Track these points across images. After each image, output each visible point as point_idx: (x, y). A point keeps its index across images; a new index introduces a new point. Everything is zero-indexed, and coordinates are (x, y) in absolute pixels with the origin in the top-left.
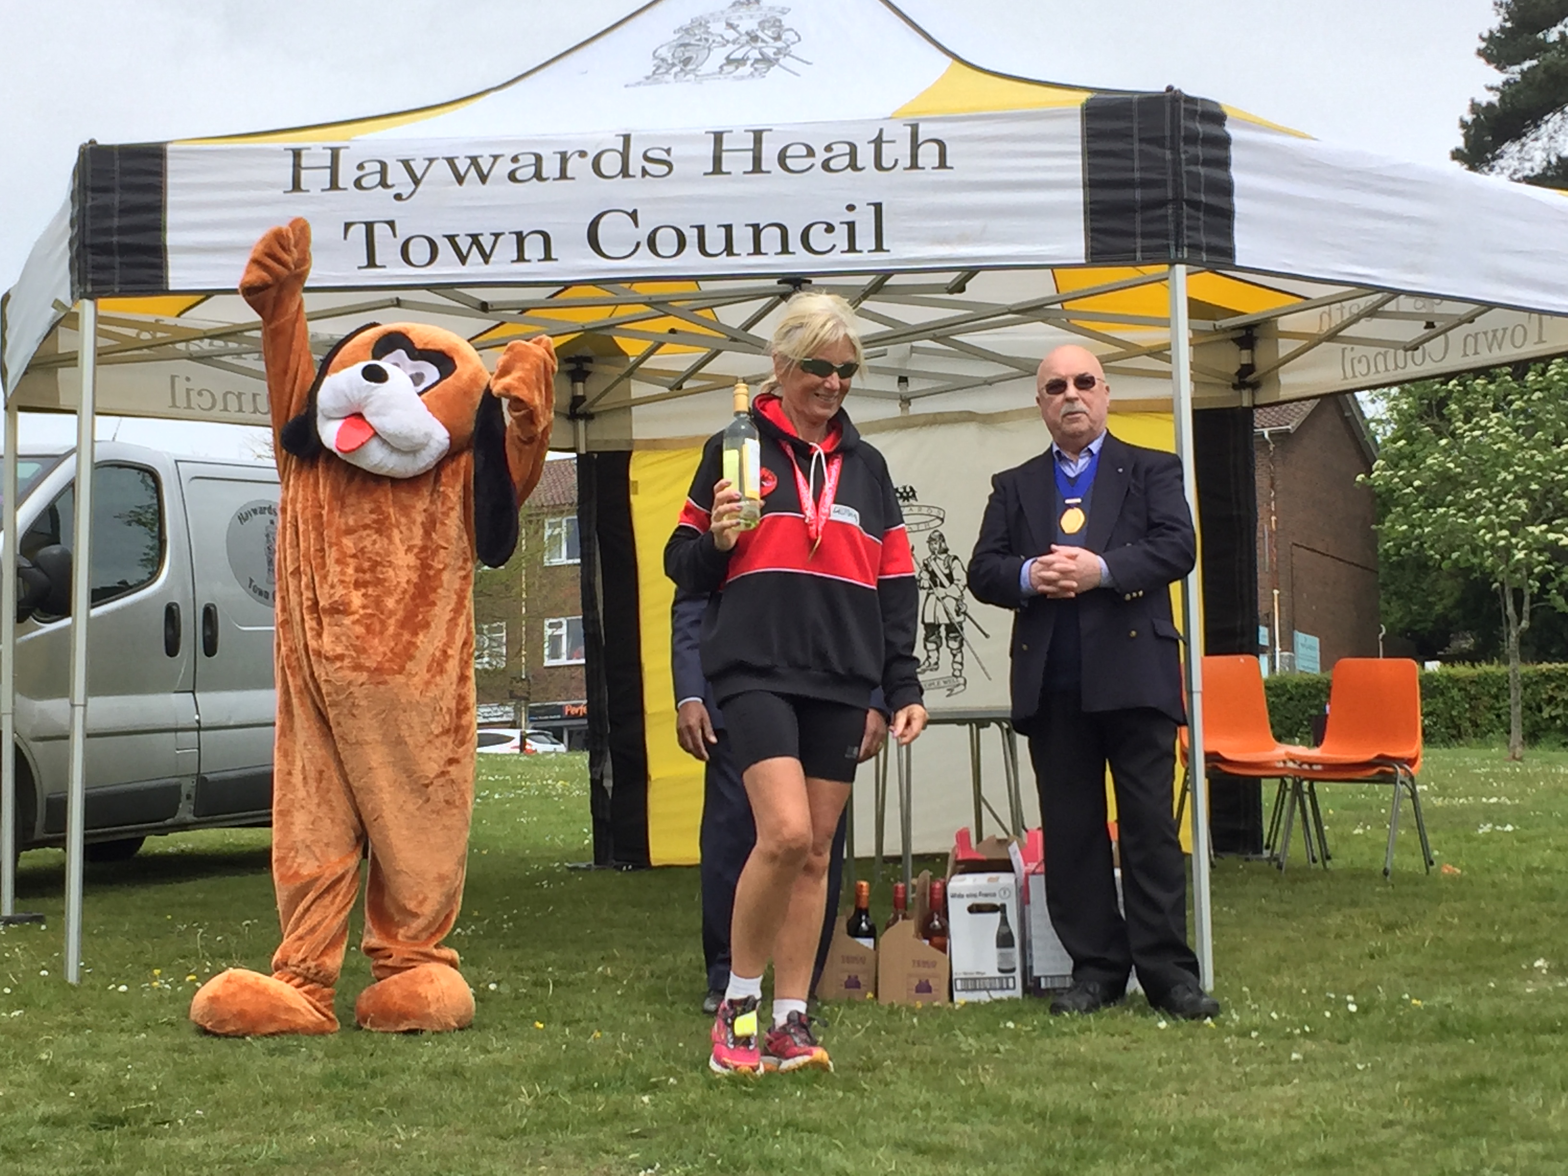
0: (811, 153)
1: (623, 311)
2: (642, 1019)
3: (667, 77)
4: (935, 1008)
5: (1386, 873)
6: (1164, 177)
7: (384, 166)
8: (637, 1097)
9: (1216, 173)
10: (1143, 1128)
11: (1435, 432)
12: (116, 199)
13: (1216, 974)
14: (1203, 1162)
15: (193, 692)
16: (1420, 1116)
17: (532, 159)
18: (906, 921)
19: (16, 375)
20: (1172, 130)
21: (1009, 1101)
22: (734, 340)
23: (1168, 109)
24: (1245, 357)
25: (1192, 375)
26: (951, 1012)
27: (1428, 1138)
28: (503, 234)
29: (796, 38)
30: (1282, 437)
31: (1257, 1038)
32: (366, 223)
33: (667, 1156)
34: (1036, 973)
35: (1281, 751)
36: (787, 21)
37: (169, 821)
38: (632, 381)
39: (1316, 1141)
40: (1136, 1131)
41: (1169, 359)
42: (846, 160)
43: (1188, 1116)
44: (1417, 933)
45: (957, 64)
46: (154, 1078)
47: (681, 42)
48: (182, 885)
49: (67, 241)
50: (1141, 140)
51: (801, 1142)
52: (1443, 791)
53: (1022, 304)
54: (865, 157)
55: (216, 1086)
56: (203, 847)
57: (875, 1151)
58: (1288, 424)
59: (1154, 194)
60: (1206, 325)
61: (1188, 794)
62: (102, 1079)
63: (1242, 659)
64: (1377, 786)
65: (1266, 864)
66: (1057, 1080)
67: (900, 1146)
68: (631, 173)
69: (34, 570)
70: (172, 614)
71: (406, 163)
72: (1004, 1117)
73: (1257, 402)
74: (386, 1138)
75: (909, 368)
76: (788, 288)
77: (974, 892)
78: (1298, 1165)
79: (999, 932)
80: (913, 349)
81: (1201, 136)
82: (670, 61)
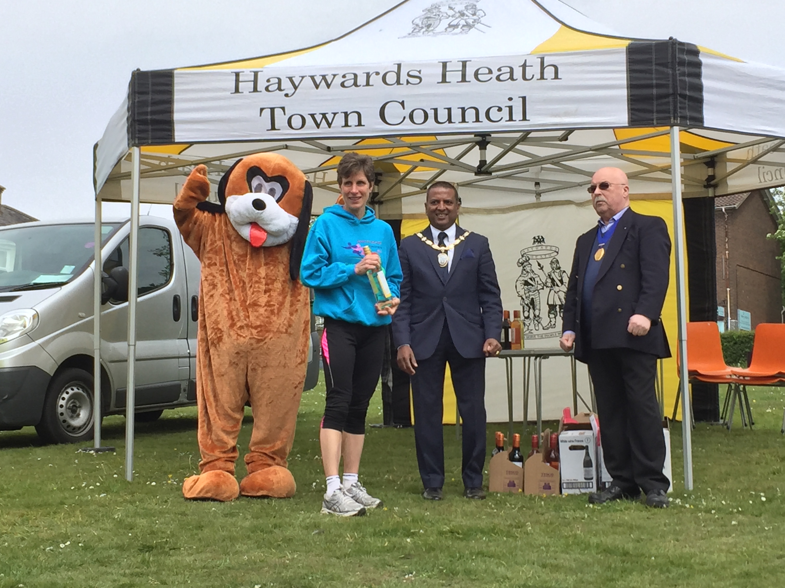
0: (490, 72)
1: (397, 151)
2: (407, 501)
3: (419, 34)
4: (552, 497)
5: (782, 431)
6: (667, 83)
7: (280, 80)
8: (404, 539)
9: (694, 80)
12: (149, 97)
13: (694, 481)
14: (686, 574)
15: (187, 339)
17: (353, 76)
18: (538, 454)
19: (101, 183)
20: (672, 59)
21: (589, 544)
22: (452, 164)
23: (670, 49)
24: (710, 172)
25: (682, 181)
26: (561, 499)
28: (338, 113)
29: (484, 14)
30: (731, 211)
31: (715, 513)
32: (271, 108)
33: (419, 568)
34: (603, 480)
35: (729, 369)
36: (479, 6)
37: (175, 402)
38: (402, 185)
39: (743, 565)
41: (670, 173)
42: (508, 75)
43: (678, 552)
45: (563, 26)
46: (169, 527)
47: (426, 16)
48: (182, 433)
49: (125, 119)
50: (656, 64)
51: (485, 562)
53: (598, 146)
54: (518, 73)
55: (199, 531)
56: (191, 415)
57: (522, 567)
58: (734, 204)
59: (663, 91)
60: (690, 156)
62: (144, 528)
63: (709, 323)
64: (779, 388)
65: (721, 427)
66: (613, 533)
68: (401, 82)
69: (110, 279)
70: (176, 300)
71: (291, 79)
72: (586, 552)
73: (716, 195)
74: (281, 558)
75: (540, 178)
76: (479, 139)
77: (572, 439)
78: (733, 576)
79: (584, 459)
80: (542, 169)
81: (687, 62)
82: (420, 26)
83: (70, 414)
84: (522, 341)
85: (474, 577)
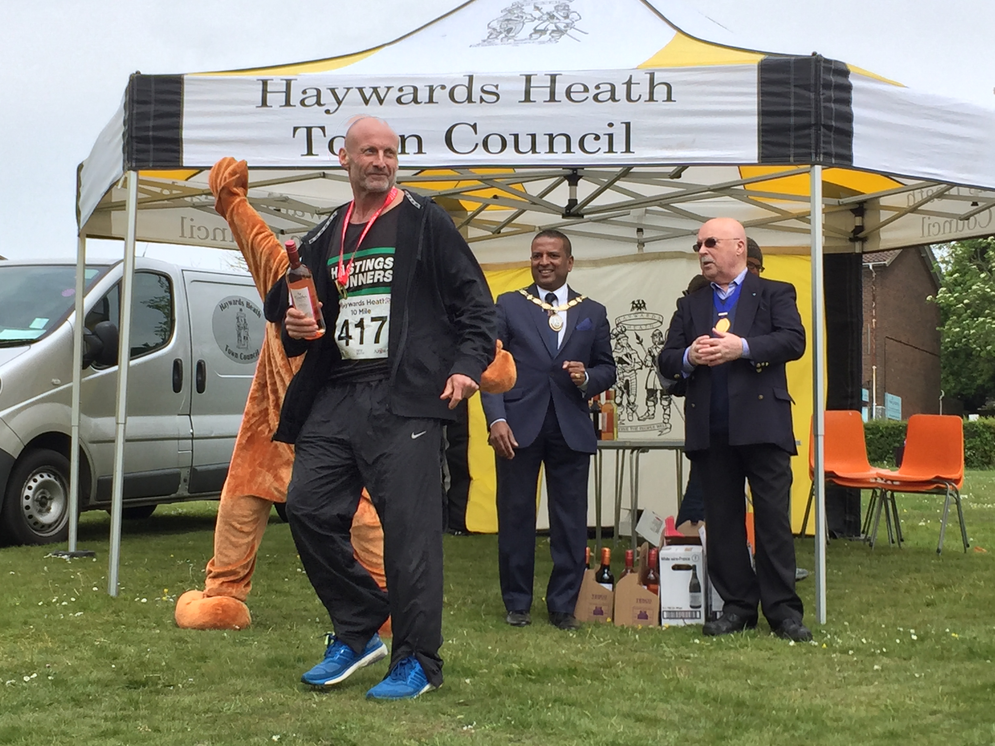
0: (586, 89)
1: (463, 185)
3: (496, 41)
4: (649, 629)
5: (938, 551)
6: (809, 110)
7: (319, 91)
8: (462, 679)
9: (843, 108)
10: (779, 710)
11: (979, 269)
12: (151, 108)
13: (828, 613)
14: (816, 732)
15: (190, 415)
16: (954, 708)
17: (412, 90)
18: (633, 574)
19: (86, 216)
20: (816, 80)
21: (695, 691)
22: (534, 203)
23: (813, 66)
24: (858, 221)
25: (823, 232)
26: (660, 632)
27: (958, 722)
29: (578, 18)
30: (881, 269)
31: (853, 655)
32: (307, 128)
33: (480, 717)
34: (714, 609)
35: (873, 471)
36: (573, 6)
37: (173, 495)
38: (469, 227)
39: (887, 722)
40: (774, 712)
41: (809, 222)
42: (608, 95)
43: (807, 703)
44: (957, 591)
45: (679, 34)
46: (164, 658)
47: (506, 18)
48: (181, 535)
49: (121, 134)
50: (795, 86)
51: (564, 711)
52: (977, 499)
53: (718, 185)
54: (621, 92)
55: (202, 663)
56: (193, 511)
57: (610, 719)
58: (884, 261)
59: (803, 120)
60: (834, 201)
61: (814, 497)
62: (132, 657)
63: (850, 413)
64: (935, 496)
65: (862, 543)
66: (725, 678)
67: (626, 716)
68: (473, 100)
69: (93, 336)
70: (177, 366)
71: (333, 91)
72: (691, 701)
73: (865, 250)
74: (306, 700)
75: (643, 223)
76: (569, 172)
77: (676, 557)
78: (875, 737)
79: (691, 583)
80: (647, 211)
81: (833, 84)
82: (499, 30)
83: (39, 508)
84: (615, 429)
85: (550, 731)
